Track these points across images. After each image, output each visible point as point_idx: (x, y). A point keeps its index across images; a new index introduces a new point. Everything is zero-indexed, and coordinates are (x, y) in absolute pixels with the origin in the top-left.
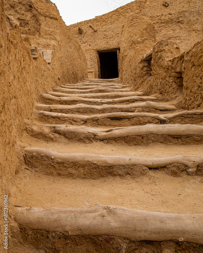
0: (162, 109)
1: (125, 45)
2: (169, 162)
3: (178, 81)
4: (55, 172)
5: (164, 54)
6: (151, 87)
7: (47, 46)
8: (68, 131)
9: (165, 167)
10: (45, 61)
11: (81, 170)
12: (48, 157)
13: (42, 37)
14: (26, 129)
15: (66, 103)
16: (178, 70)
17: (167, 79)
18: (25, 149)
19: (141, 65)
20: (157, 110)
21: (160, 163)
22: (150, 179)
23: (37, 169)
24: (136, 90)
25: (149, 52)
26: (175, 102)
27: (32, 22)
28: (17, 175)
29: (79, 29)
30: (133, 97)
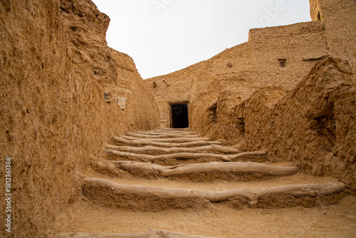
0: (227, 151)
1: (193, 97)
2: (231, 194)
3: (240, 126)
4: (114, 204)
5: (227, 103)
6: (217, 132)
7: (122, 94)
8: (133, 167)
9: (227, 200)
10: (118, 106)
11: (142, 202)
12: (108, 188)
13: (118, 86)
14: (91, 164)
15: (136, 145)
16: (240, 116)
17: (230, 124)
18: (84, 179)
19: (207, 114)
20: (221, 152)
21: (222, 196)
22: (212, 212)
23: (95, 201)
24: (203, 136)
25: (214, 101)
26: (238, 146)
27: (109, 72)
28: (71, 205)
29: (154, 84)
30: (200, 142)
